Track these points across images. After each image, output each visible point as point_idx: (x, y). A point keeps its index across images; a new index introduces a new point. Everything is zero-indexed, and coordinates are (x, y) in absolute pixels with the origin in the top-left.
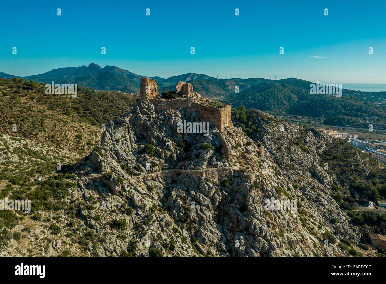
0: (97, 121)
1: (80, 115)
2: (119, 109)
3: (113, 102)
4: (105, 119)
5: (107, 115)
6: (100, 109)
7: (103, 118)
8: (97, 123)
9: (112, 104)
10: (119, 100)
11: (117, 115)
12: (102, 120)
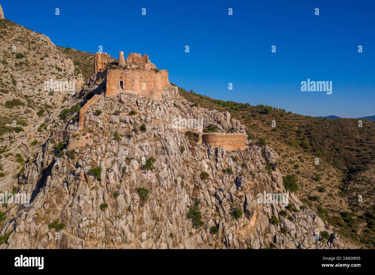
0: (311, 145)
1: (300, 138)
2: (344, 135)
3: (342, 128)
4: (321, 144)
5: (326, 141)
6: (324, 133)
7: (320, 143)
8: (310, 146)
9: (340, 130)
10: (351, 126)
11: (337, 141)
12: (317, 145)
